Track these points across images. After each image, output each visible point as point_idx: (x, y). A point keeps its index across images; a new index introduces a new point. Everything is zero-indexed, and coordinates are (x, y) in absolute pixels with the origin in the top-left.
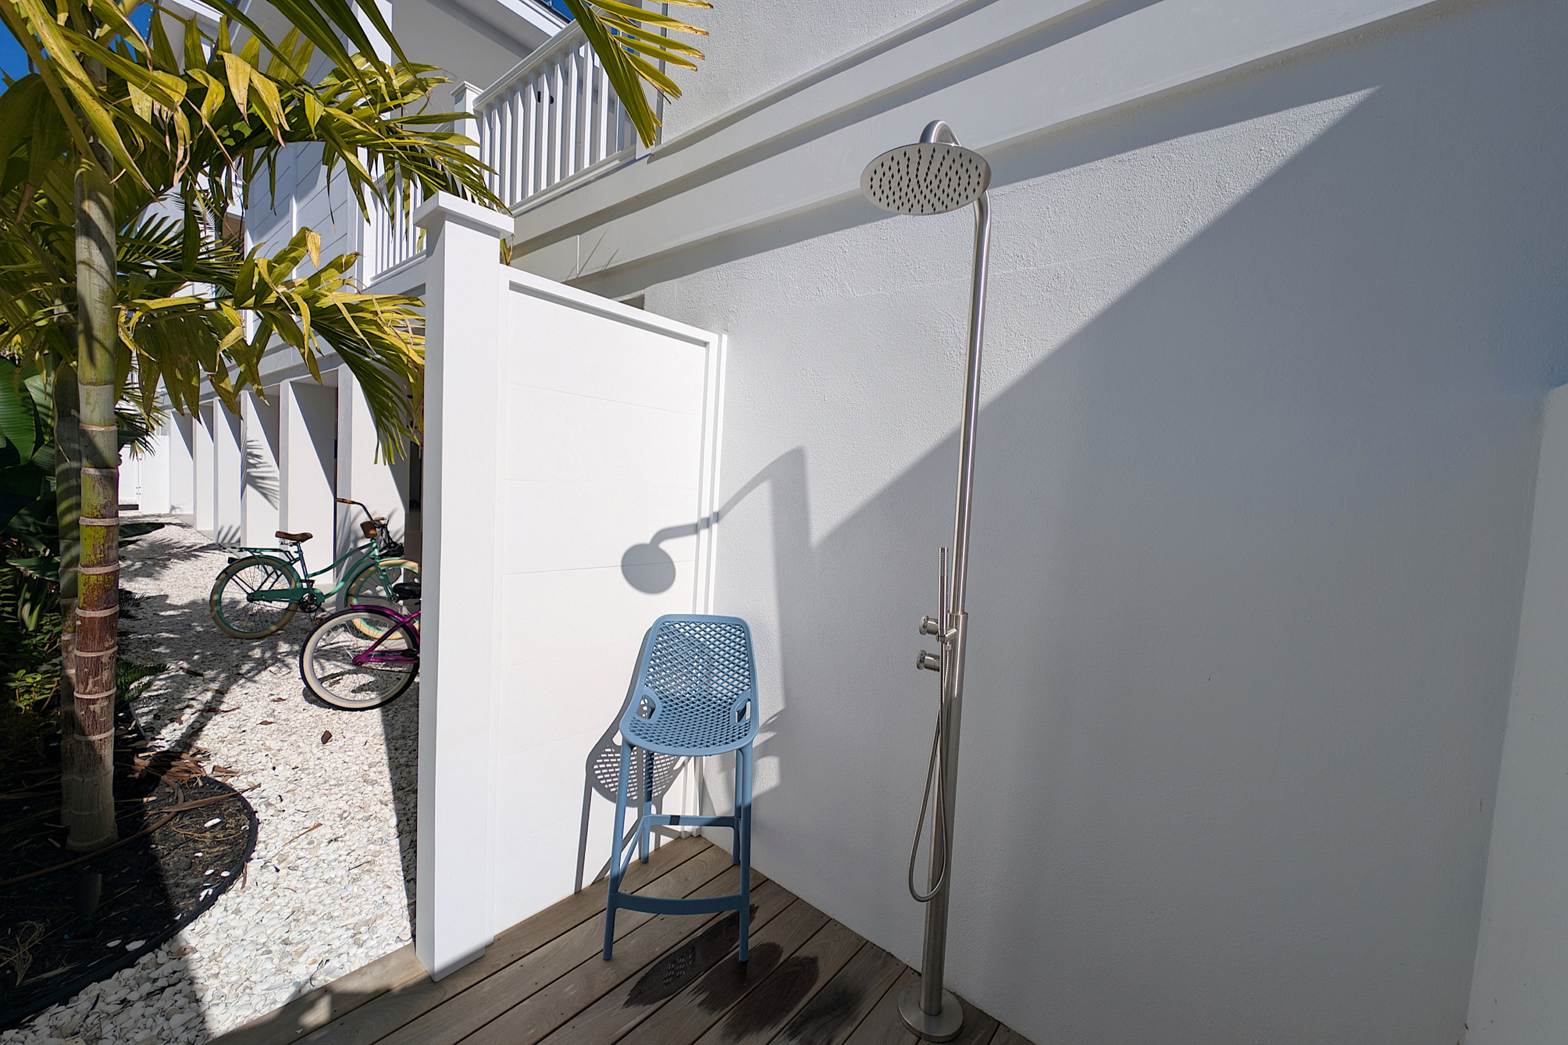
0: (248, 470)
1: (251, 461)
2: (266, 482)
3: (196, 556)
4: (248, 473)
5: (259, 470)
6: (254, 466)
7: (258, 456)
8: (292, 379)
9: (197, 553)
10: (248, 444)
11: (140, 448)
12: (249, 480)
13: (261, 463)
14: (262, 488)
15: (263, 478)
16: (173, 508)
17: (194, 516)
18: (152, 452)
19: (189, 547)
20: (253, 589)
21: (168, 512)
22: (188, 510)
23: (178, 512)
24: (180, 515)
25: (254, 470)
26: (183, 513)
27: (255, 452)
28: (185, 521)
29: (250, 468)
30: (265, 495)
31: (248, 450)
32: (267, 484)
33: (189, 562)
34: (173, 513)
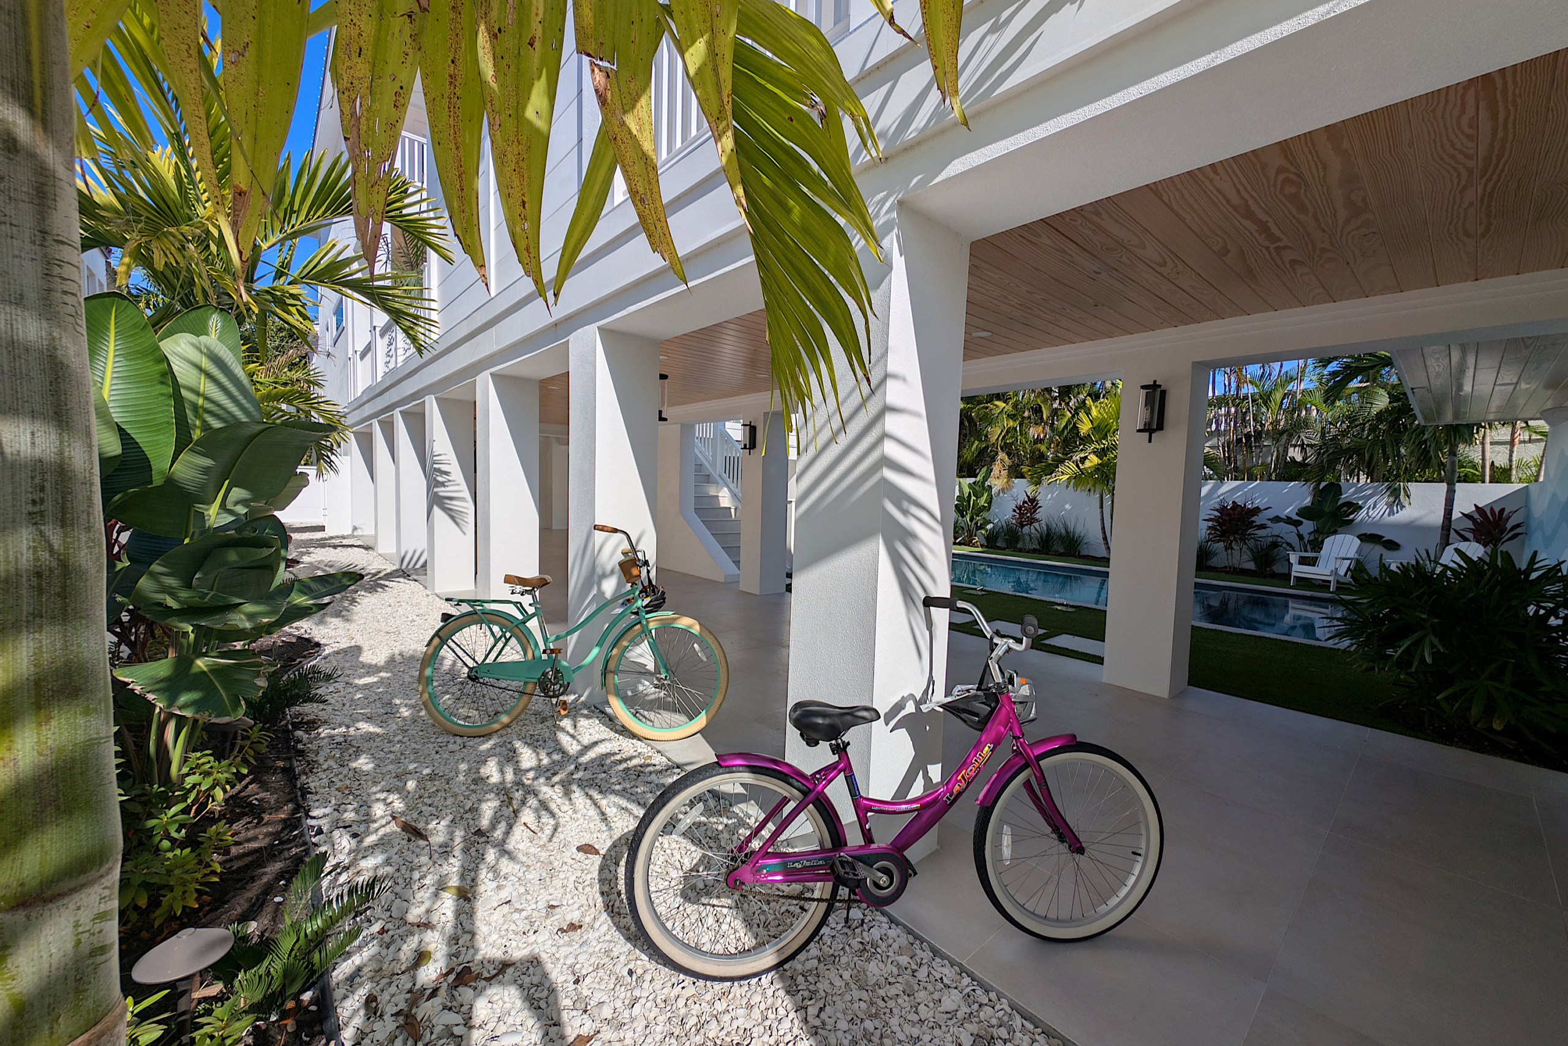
0: (435, 490)
1: (440, 479)
2: (454, 502)
3: (383, 586)
4: (436, 493)
5: (447, 489)
6: (443, 484)
7: (447, 473)
8: (493, 370)
9: (382, 582)
10: (435, 458)
11: (325, 468)
12: (436, 500)
13: (449, 481)
14: (450, 509)
15: (451, 498)
16: (355, 529)
17: (376, 537)
18: (336, 471)
19: (375, 575)
20: (477, 662)
21: (350, 533)
22: (368, 530)
23: (358, 533)
24: (362, 536)
25: (443, 489)
26: (365, 534)
27: (444, 468)
28: (370, 544)
29: (438, 487)
30: (453, 518)
31: (435, 466)
32: (455, 505)
33: (376, 595)
34: (355, 534)
